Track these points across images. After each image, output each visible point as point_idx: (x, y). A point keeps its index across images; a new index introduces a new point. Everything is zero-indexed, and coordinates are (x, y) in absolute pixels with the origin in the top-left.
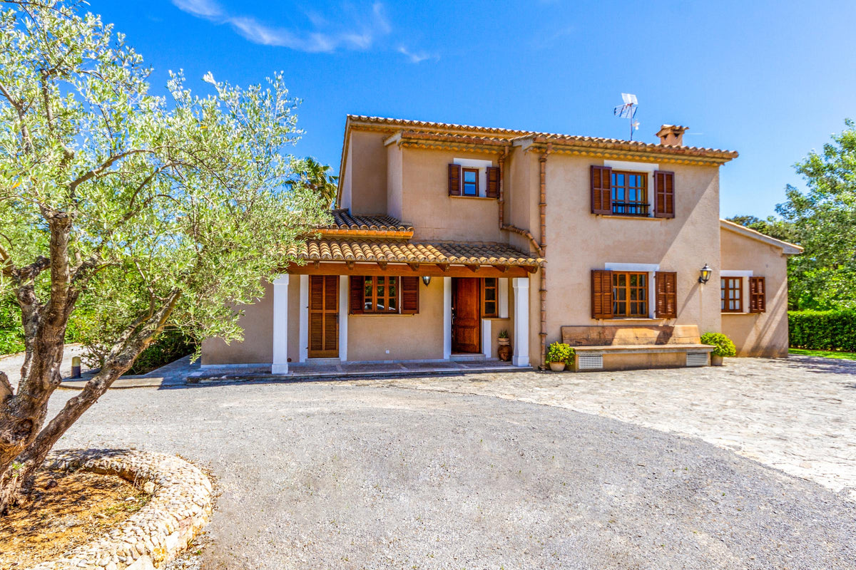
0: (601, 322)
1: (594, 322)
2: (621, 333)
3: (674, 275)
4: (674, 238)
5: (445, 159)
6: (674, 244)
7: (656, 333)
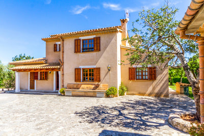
0: (78, 83)
1: (76, 83)
2: (83, 86)
3: (99, 68)
4: (100, 57)
5: (54, 43)
6: (101, 59)
7: (93, 86)
